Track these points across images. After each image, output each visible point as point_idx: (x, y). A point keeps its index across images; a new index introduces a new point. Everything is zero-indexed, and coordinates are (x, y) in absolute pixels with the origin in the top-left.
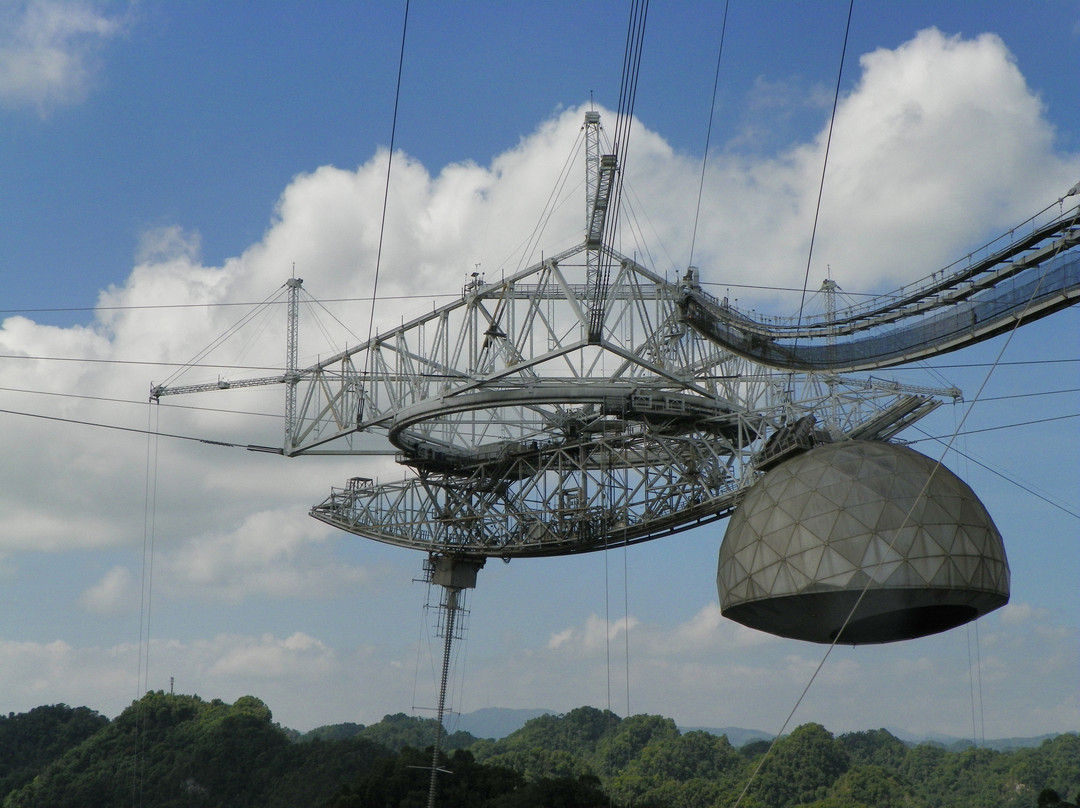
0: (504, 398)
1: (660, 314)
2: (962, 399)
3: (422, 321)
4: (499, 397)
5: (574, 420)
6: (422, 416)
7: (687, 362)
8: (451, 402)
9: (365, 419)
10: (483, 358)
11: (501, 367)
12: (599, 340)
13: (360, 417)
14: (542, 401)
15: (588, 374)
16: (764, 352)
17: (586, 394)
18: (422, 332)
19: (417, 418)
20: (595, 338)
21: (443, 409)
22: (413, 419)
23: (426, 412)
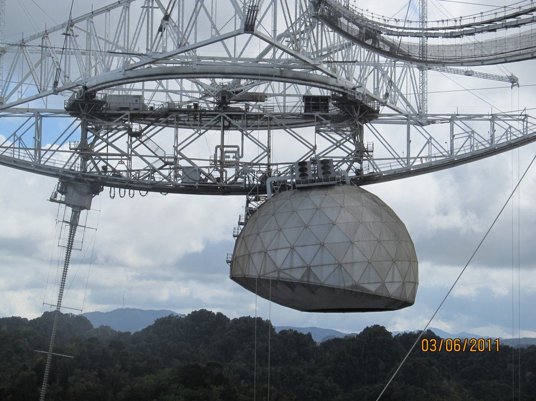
0: (173, 72)
1: (298, 10)
2: (518, 84)
3: (108, 9)
4: (169, 72)
5: (225, 91)
6: (107, 85)
7: (317, 48)
8: (130, 74)
9: (60, 85)
10: (158, 40)
11: (171, 48)
12: (253, 30)
13: (56, 83)
14: (202, 75)
15: (240, 55)
16: (374, 42)
17: (238, 71)
18: (108, 17)
19: (103, 86)
20: (249, 28)
21: (124, 79)
22: (100, 86)
23: (111, 82)
